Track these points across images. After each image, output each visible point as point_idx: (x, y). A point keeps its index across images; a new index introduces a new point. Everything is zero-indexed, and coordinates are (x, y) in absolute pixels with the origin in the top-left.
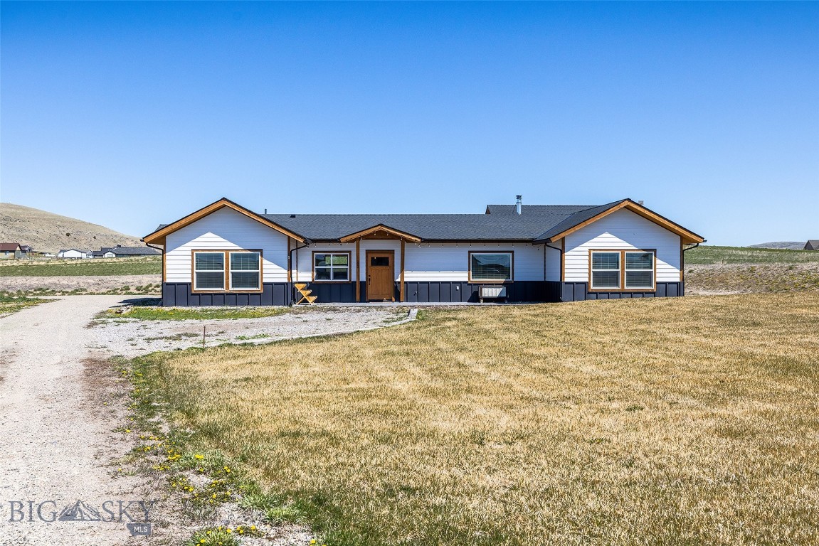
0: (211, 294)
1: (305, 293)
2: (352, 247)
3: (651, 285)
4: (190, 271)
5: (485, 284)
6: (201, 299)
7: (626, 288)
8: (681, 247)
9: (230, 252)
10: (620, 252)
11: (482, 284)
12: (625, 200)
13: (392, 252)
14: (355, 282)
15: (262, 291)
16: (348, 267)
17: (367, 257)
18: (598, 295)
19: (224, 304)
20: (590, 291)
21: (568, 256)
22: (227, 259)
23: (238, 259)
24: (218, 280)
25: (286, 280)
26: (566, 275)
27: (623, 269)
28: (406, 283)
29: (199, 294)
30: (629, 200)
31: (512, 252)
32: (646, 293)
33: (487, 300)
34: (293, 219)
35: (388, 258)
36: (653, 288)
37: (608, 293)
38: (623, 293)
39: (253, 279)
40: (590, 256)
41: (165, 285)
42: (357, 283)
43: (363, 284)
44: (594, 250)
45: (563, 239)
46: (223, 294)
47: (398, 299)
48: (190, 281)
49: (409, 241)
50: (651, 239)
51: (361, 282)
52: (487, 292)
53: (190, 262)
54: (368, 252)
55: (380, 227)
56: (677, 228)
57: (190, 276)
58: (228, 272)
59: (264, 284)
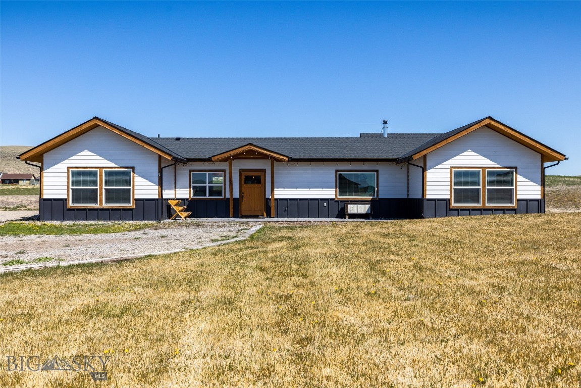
0: (85, 210)
1: (178, 209)
2: (225, 166)
3: (512, 202)
4: (66, 188)
5: (351, 201)
6: (77, 214)
7: (487, 205)
8: (542, 165)
9: (104, 170)
10: (481, 170)
11: (348, 201)
12: (487, 118)
13: (264, 171)
14: (228, 199)
15: (134, 207)
16: (223, 185)
17: (240, 175)
18: (459, 211)
19: (98, 219)
20: (451, 207)
21: (430, 174)
22: (101, 176)
23: (111, 176)
24: (92, 196)
25: (156, 197)
26: (427, 192)
27: (484, 186)
28: (276, 199)
29: (74, 210)
30: (490, 118)
31: (377, 171)
32: (507, 210)
33: (353, 216)
34: (177, 142)
35: (260, 176)
36: (514, 205)
37: (469, 210)
38: (484, 210)
39: (125, 195)
40: (451, 173)
41: (42, 201)
42: (231, 200)
43: (236, 201)
44: (455, 167)
45: (425, 156)
46: (96, 210)
47: (269, 215)
48: (65, 197)
49: (278, 160)
50: (514, 156)
51: (235, 200)
52: (353, 209)
53: (66, 179)
54: (241, 171)
55: (249, 146)
56: (538, 146)
57: (66, 192)
58: (102, 188)
59: (136, 200)
